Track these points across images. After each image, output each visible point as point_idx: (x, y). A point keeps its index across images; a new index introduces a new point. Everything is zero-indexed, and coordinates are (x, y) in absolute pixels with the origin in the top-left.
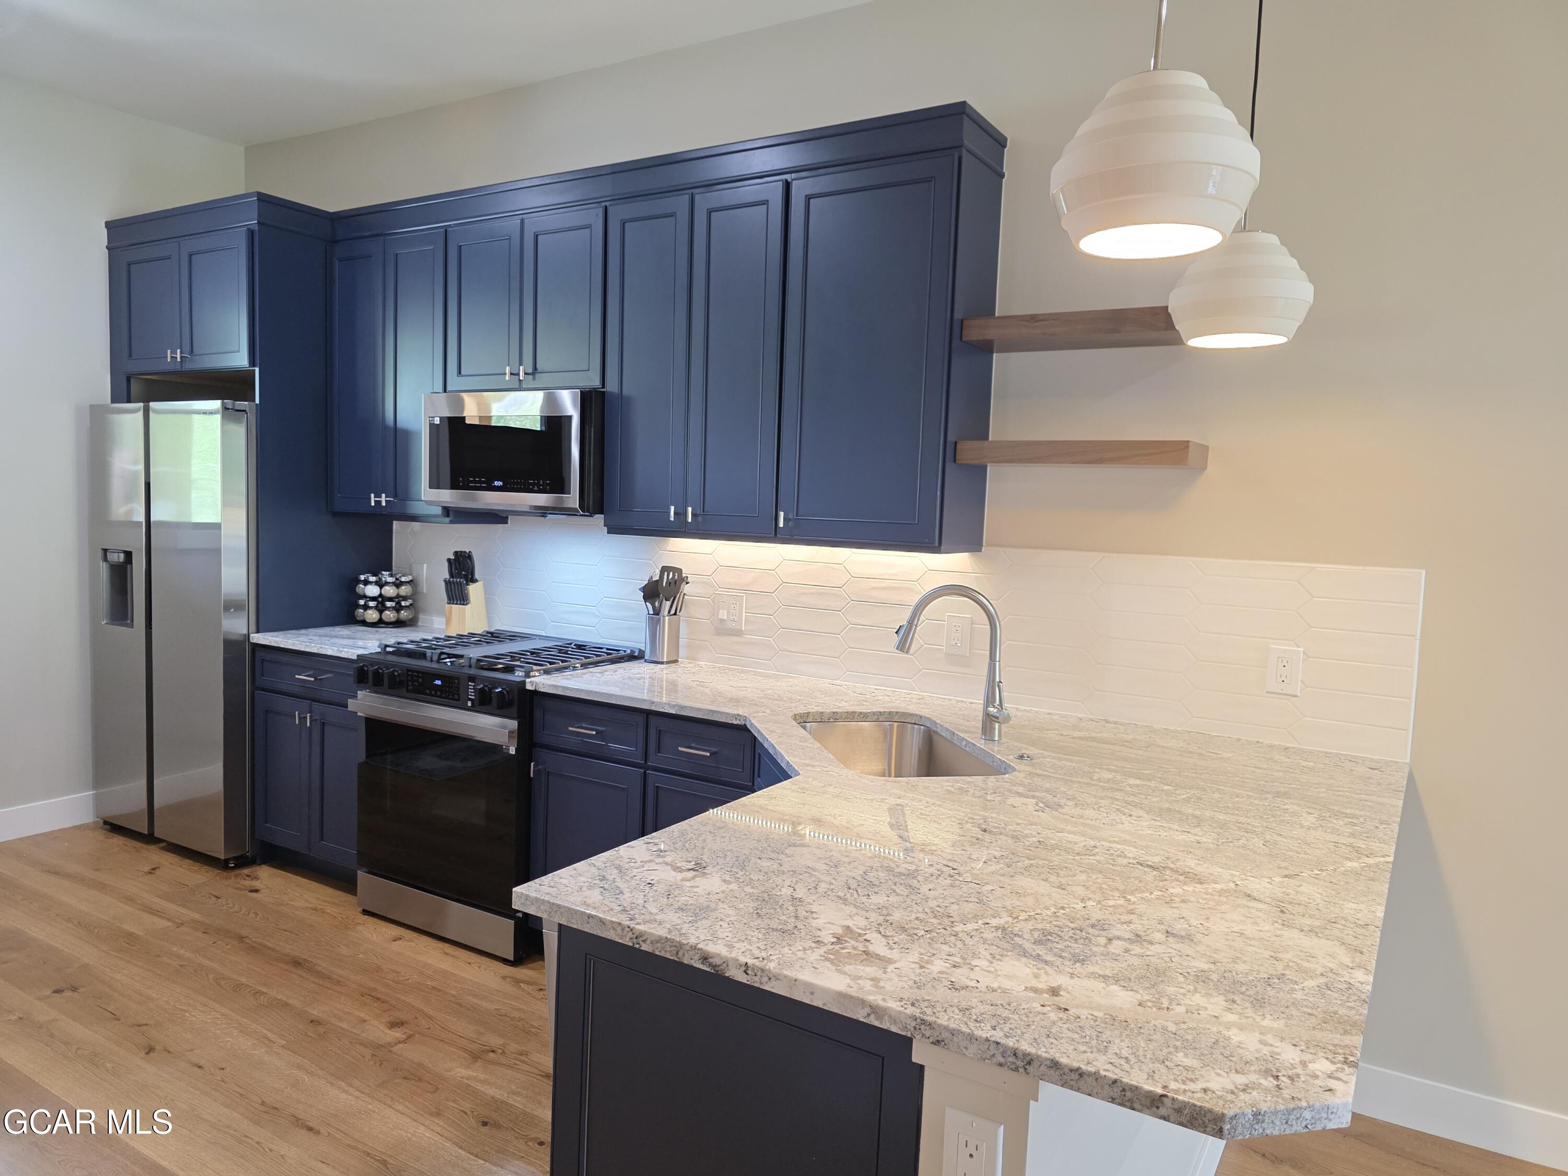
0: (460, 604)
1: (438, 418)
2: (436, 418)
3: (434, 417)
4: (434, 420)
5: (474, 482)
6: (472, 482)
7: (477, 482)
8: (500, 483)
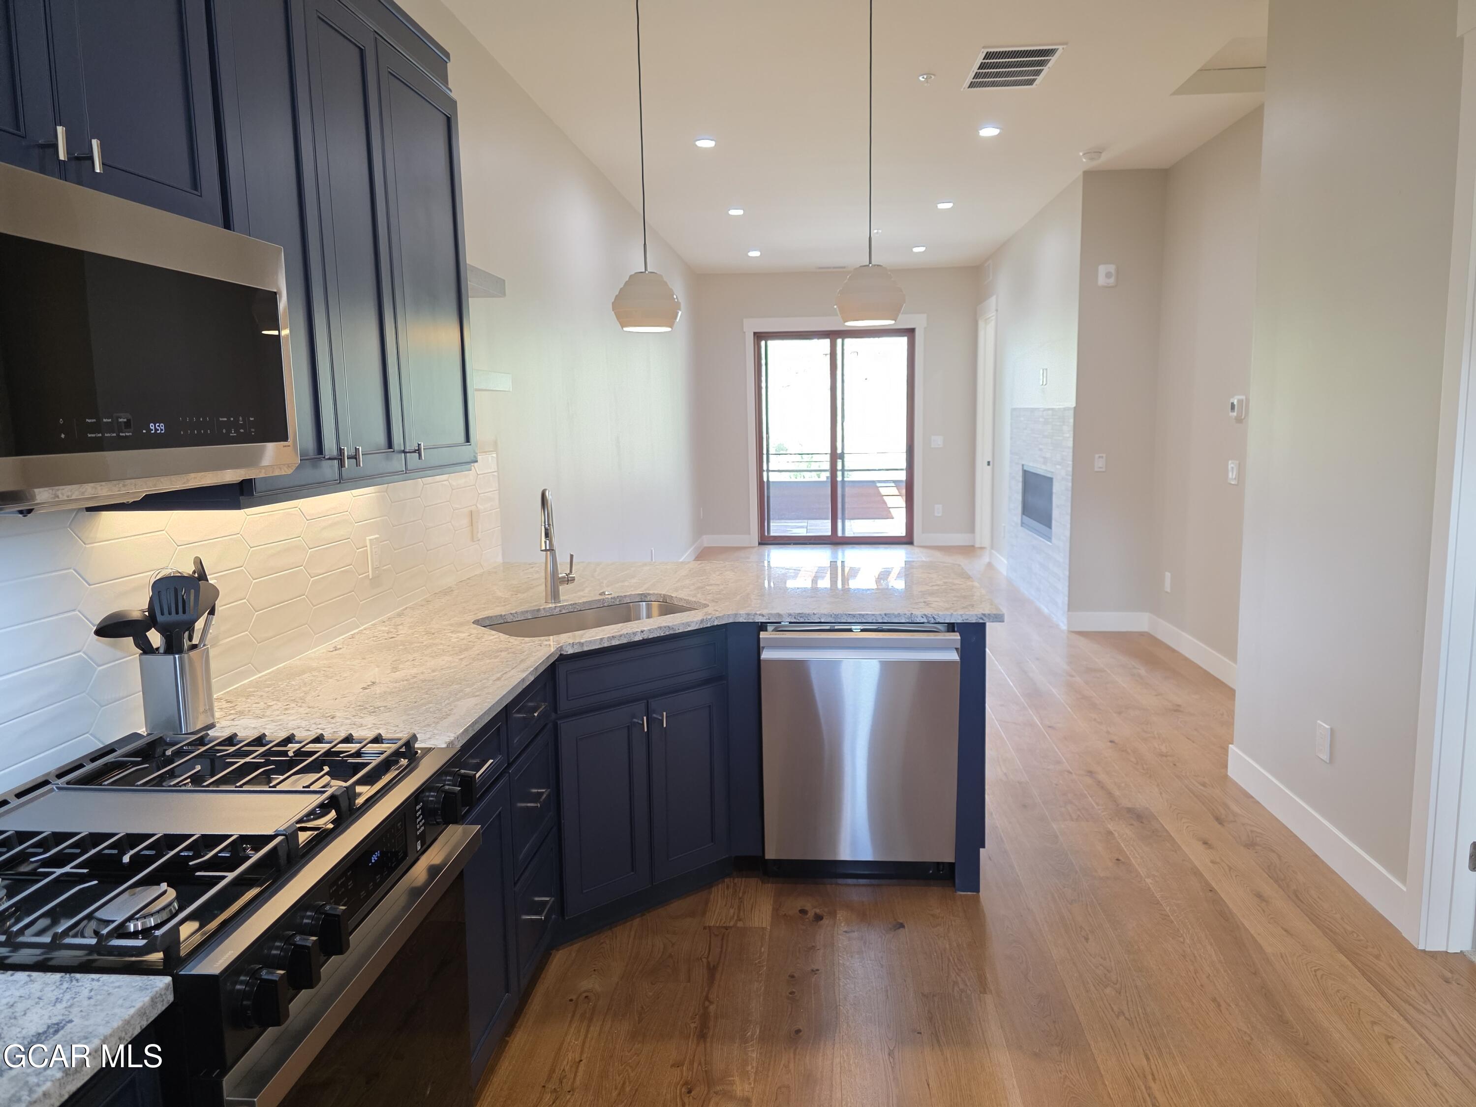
8: (160, 428)
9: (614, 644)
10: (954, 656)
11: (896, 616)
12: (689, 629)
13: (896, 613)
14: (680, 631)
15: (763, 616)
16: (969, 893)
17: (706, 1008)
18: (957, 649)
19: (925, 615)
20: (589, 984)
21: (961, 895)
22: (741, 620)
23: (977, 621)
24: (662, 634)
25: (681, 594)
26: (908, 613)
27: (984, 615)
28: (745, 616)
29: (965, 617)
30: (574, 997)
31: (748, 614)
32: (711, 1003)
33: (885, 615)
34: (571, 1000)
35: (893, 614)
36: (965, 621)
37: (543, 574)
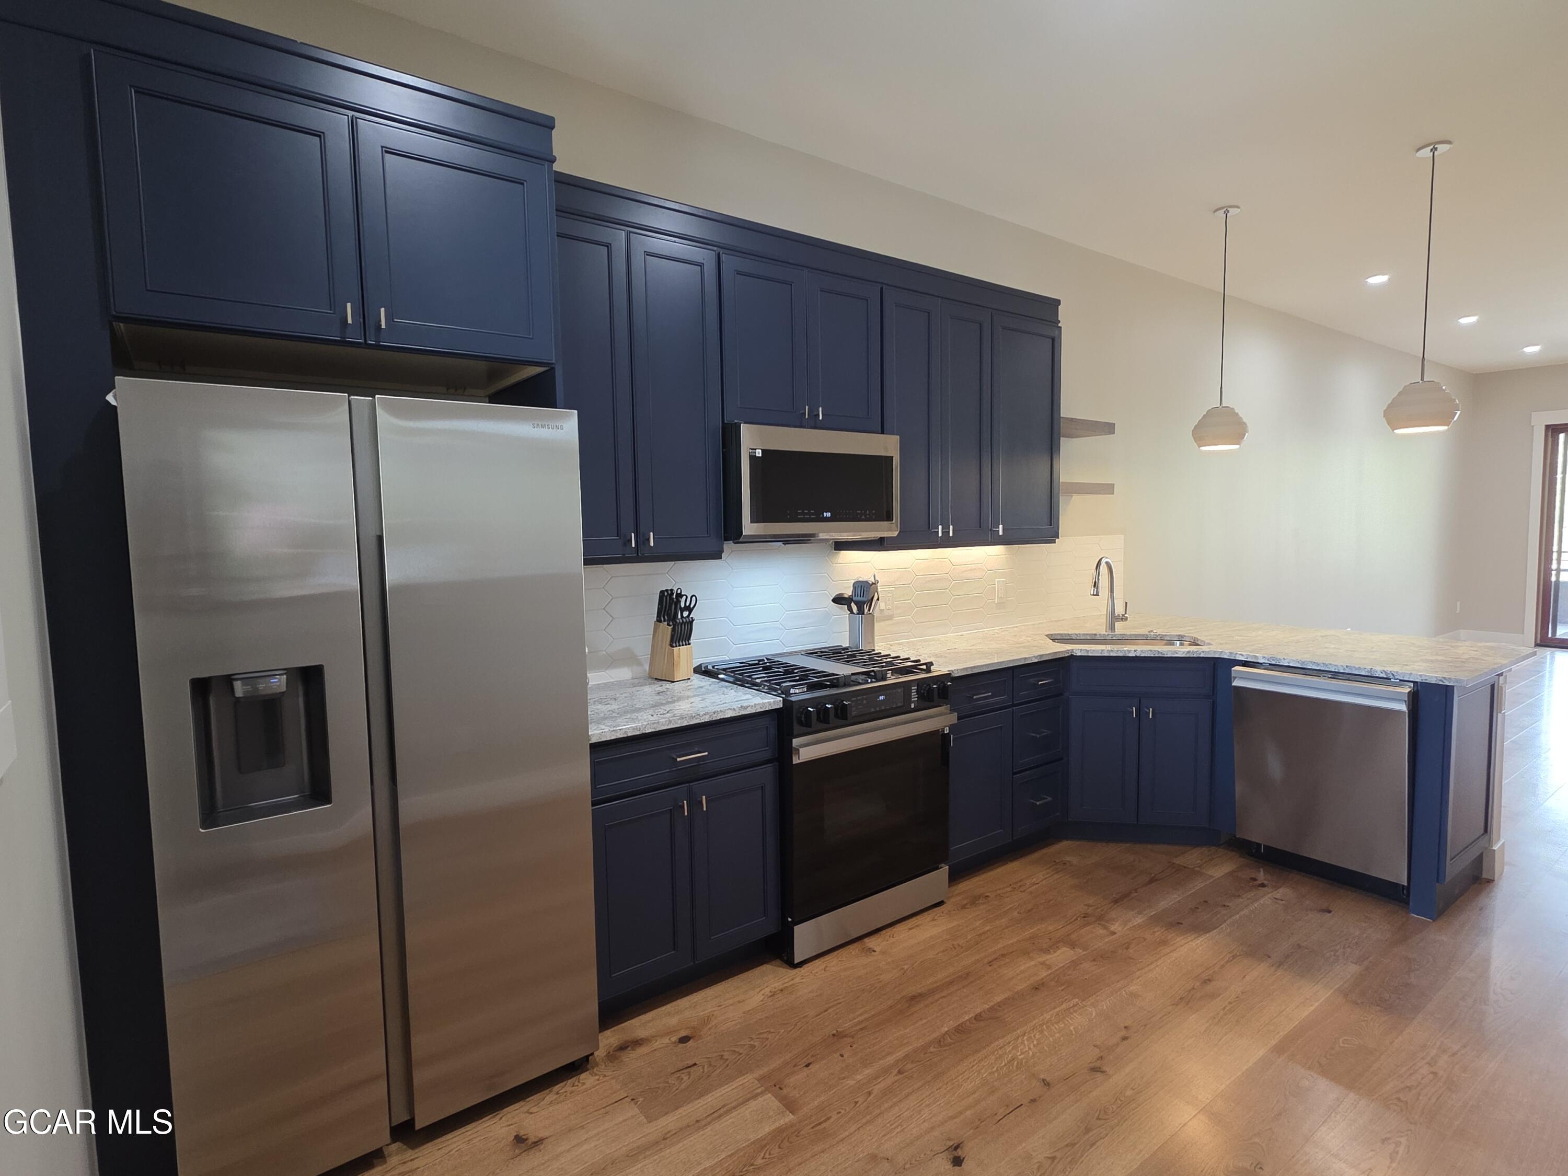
0: (686, 645)
1: (760, 451)
2: (757, 450)
3: (755, 449)
4: (755, 453)
5: (803, 514)
6: (800, 514)
7: (807, 514)
8: (829, 514)
9: (1111, 655)
10: (1403, 707)
11: (1356, 669)
12: (1176, 655)
13: (1357, 666)
14: (1168, 656)
15: (1242, 655)
16: (1423, 918)
17: (1131, 892)
18: (1405, 701)
19: (1384, 671)
20: (1074, 860)
21: (1413, 917)
22: (1226, 657)
23: (1437, 683)
24: (1152, 655)
25: (1200, 637)
26: (1369, 667)
27: (1444, 678)
28: (1228, 654)
29: (1424, 678)
30: (1057, 861)
31: (1231, 653)
32: (1136, 892)
33: (1347, 666)
34: (1055, 861)
35: (1354, 667)
36: (1424, 681)
37: (1105, 613)
